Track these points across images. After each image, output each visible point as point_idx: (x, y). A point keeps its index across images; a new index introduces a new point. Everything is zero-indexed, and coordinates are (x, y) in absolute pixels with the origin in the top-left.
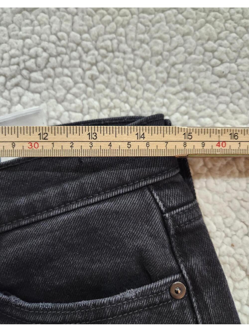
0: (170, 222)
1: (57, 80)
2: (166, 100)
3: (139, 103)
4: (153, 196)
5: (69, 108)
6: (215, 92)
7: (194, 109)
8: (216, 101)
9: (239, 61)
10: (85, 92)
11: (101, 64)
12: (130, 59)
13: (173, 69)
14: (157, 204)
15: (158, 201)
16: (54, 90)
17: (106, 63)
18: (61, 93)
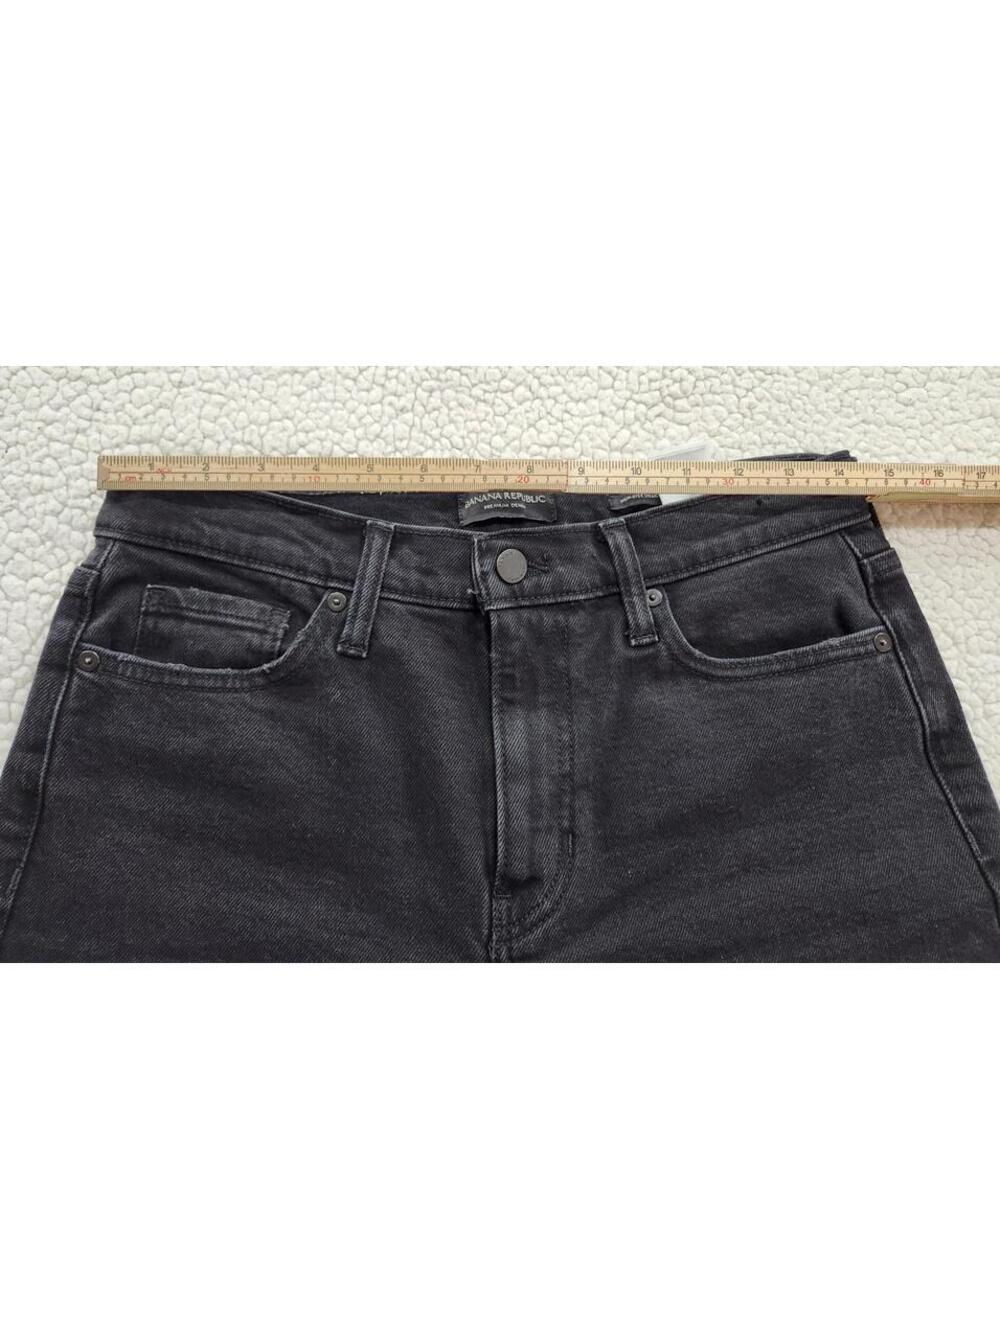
0: (869, 568)
1: (707, 409)
2: (841, 435)
3: (808, 436)
4: (847, 543)
5: (724, 443)
6: (900, 424)
7: (875, 445)
8: (903, 435)
9: (929, 384)
10: (742, 424)
11: (758, 390)
12: (793, 383)
13: (846, 396)
14: (852, 550)
15: (853, 546)
16: (704, 421)
17: (766, 389)
18: (715, 425)
